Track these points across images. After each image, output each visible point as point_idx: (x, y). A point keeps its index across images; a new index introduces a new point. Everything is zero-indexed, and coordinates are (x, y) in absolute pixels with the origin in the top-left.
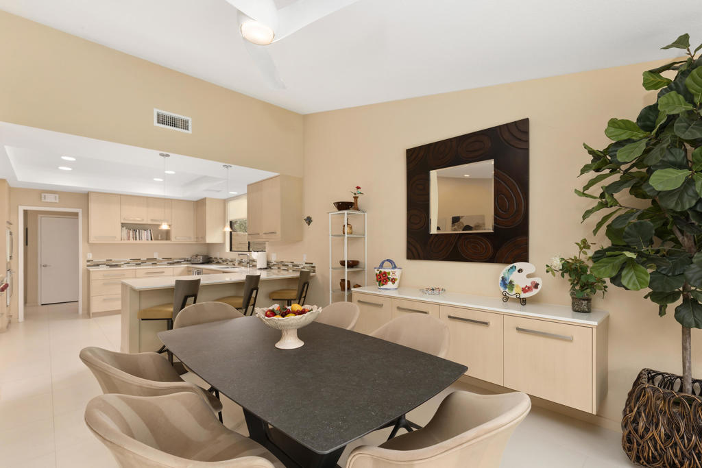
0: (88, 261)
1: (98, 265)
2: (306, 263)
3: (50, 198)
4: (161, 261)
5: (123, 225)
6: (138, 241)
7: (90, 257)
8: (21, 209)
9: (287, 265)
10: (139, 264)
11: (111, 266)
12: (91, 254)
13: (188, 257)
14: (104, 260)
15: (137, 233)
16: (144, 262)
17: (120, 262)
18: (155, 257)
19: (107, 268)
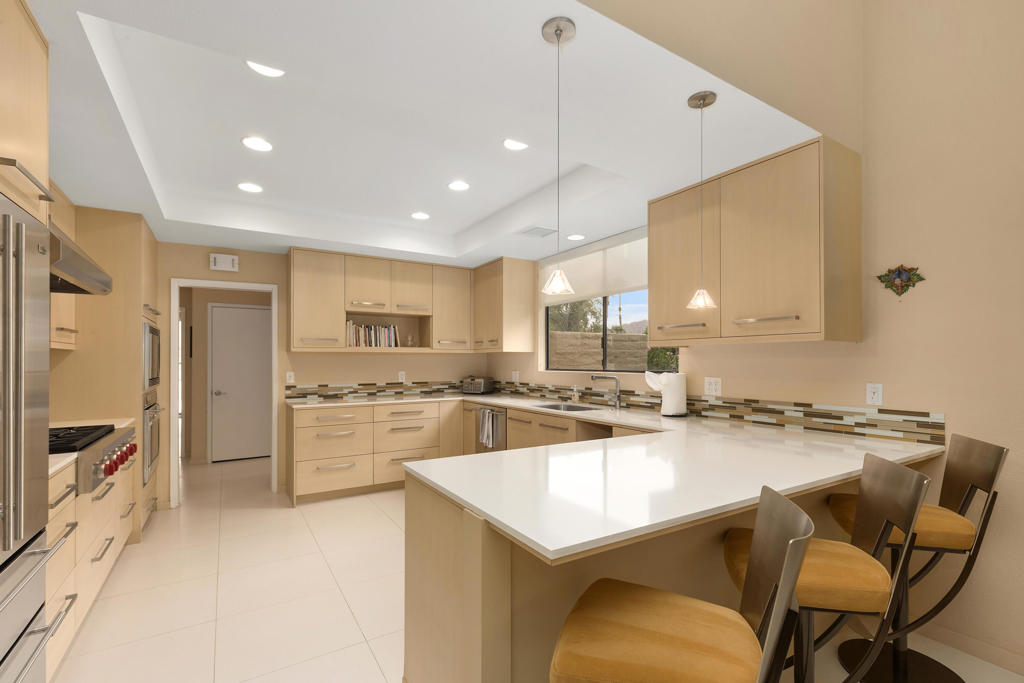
0: (288, 388)
1: (304, 396)
2: (881, 411)
3: (225, 263)
4: (410, 389)
5: (350, 315)
6: (373, 349)
7: (291, 381)
8: (176, 284)
9: (782, 413)
10: (374, 394)
11: (327, 397)
12: (292, 374)
13: (455, 381)
14: (313, 385)
15: (373, 332)
16: (382, 390)
17: (341, 389)
18: (400, 381)
19: (320, 403)
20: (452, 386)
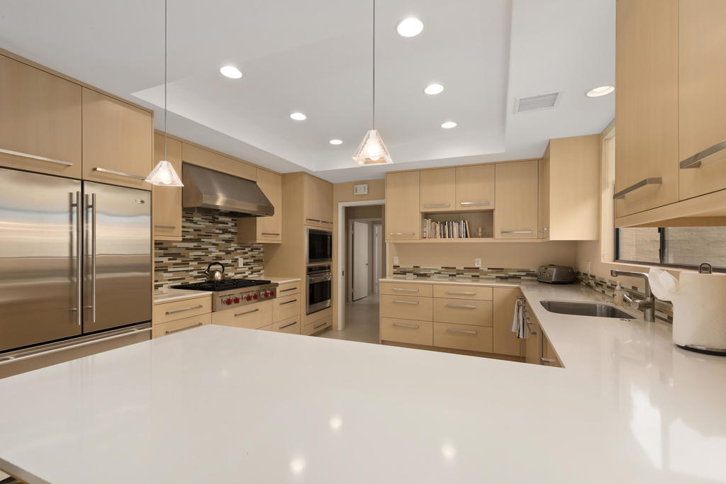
0: (395, 267)
1: (404, 273)
3: (362, 190)
4: (486, 273)
5: (426, 216)
6: (447, 240)
7: (396, 263)
8: (341, 207)
10: (455, 275)
11: (420, 275)
12: (397, 258)
14: (410, 266)
15: (446, 227)
16: (460, 273)
17: (430, 269)
18: (477, 266)
19: (414, 279)
20: (529, 274)
